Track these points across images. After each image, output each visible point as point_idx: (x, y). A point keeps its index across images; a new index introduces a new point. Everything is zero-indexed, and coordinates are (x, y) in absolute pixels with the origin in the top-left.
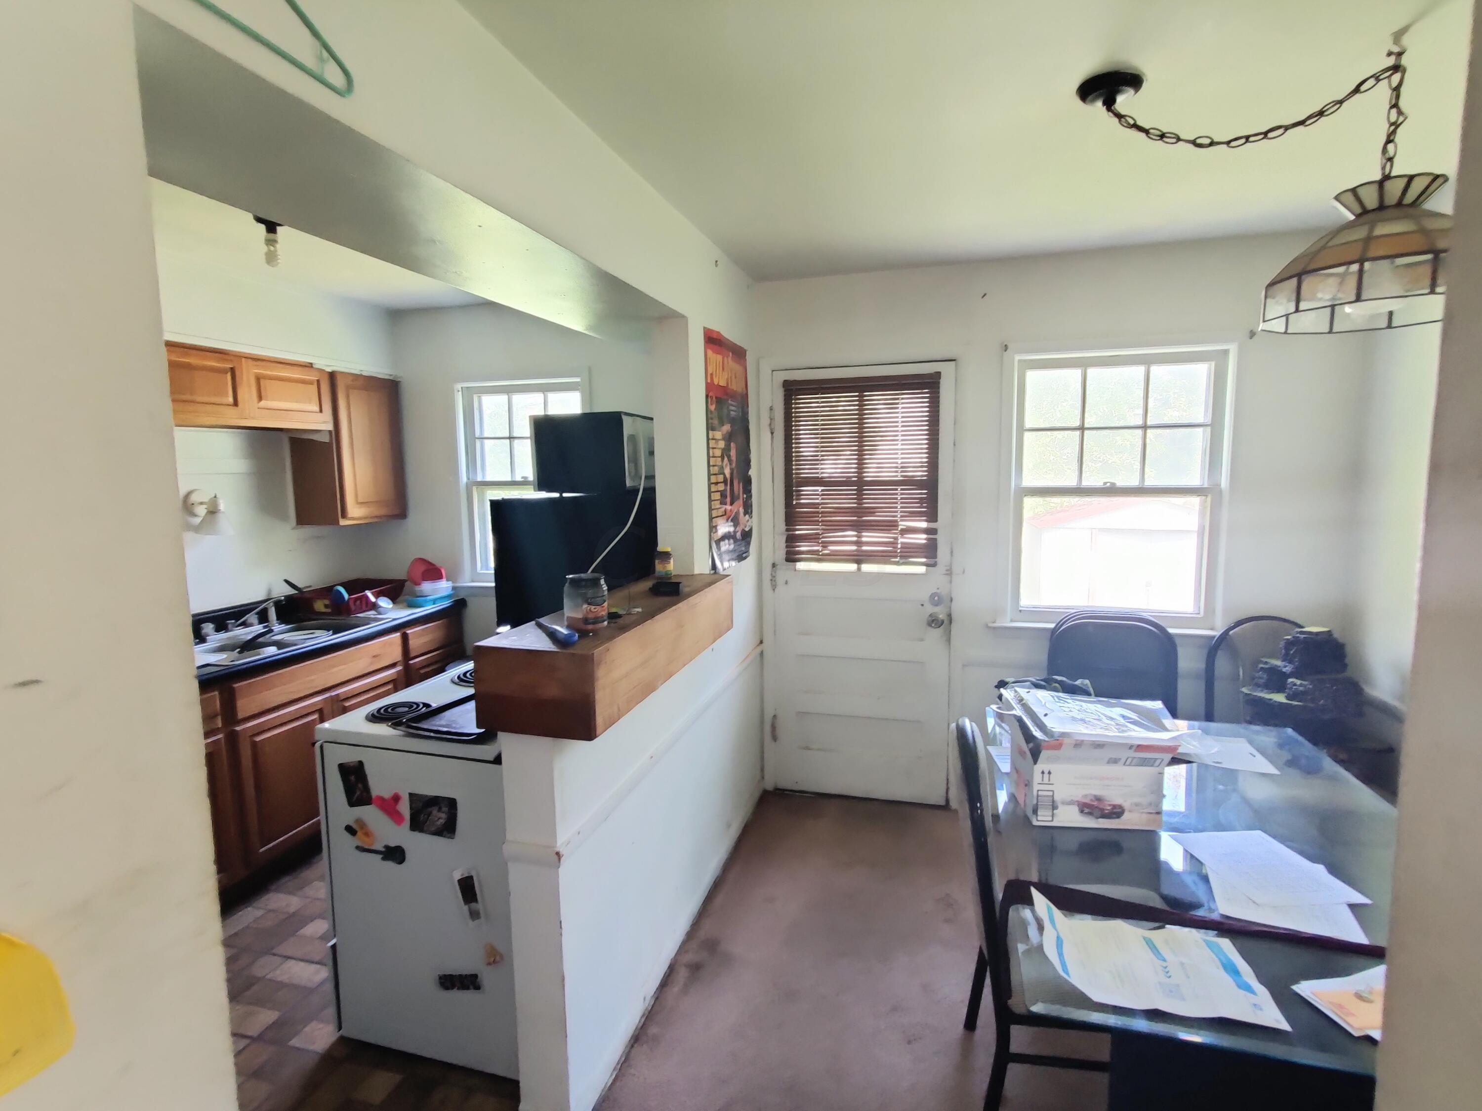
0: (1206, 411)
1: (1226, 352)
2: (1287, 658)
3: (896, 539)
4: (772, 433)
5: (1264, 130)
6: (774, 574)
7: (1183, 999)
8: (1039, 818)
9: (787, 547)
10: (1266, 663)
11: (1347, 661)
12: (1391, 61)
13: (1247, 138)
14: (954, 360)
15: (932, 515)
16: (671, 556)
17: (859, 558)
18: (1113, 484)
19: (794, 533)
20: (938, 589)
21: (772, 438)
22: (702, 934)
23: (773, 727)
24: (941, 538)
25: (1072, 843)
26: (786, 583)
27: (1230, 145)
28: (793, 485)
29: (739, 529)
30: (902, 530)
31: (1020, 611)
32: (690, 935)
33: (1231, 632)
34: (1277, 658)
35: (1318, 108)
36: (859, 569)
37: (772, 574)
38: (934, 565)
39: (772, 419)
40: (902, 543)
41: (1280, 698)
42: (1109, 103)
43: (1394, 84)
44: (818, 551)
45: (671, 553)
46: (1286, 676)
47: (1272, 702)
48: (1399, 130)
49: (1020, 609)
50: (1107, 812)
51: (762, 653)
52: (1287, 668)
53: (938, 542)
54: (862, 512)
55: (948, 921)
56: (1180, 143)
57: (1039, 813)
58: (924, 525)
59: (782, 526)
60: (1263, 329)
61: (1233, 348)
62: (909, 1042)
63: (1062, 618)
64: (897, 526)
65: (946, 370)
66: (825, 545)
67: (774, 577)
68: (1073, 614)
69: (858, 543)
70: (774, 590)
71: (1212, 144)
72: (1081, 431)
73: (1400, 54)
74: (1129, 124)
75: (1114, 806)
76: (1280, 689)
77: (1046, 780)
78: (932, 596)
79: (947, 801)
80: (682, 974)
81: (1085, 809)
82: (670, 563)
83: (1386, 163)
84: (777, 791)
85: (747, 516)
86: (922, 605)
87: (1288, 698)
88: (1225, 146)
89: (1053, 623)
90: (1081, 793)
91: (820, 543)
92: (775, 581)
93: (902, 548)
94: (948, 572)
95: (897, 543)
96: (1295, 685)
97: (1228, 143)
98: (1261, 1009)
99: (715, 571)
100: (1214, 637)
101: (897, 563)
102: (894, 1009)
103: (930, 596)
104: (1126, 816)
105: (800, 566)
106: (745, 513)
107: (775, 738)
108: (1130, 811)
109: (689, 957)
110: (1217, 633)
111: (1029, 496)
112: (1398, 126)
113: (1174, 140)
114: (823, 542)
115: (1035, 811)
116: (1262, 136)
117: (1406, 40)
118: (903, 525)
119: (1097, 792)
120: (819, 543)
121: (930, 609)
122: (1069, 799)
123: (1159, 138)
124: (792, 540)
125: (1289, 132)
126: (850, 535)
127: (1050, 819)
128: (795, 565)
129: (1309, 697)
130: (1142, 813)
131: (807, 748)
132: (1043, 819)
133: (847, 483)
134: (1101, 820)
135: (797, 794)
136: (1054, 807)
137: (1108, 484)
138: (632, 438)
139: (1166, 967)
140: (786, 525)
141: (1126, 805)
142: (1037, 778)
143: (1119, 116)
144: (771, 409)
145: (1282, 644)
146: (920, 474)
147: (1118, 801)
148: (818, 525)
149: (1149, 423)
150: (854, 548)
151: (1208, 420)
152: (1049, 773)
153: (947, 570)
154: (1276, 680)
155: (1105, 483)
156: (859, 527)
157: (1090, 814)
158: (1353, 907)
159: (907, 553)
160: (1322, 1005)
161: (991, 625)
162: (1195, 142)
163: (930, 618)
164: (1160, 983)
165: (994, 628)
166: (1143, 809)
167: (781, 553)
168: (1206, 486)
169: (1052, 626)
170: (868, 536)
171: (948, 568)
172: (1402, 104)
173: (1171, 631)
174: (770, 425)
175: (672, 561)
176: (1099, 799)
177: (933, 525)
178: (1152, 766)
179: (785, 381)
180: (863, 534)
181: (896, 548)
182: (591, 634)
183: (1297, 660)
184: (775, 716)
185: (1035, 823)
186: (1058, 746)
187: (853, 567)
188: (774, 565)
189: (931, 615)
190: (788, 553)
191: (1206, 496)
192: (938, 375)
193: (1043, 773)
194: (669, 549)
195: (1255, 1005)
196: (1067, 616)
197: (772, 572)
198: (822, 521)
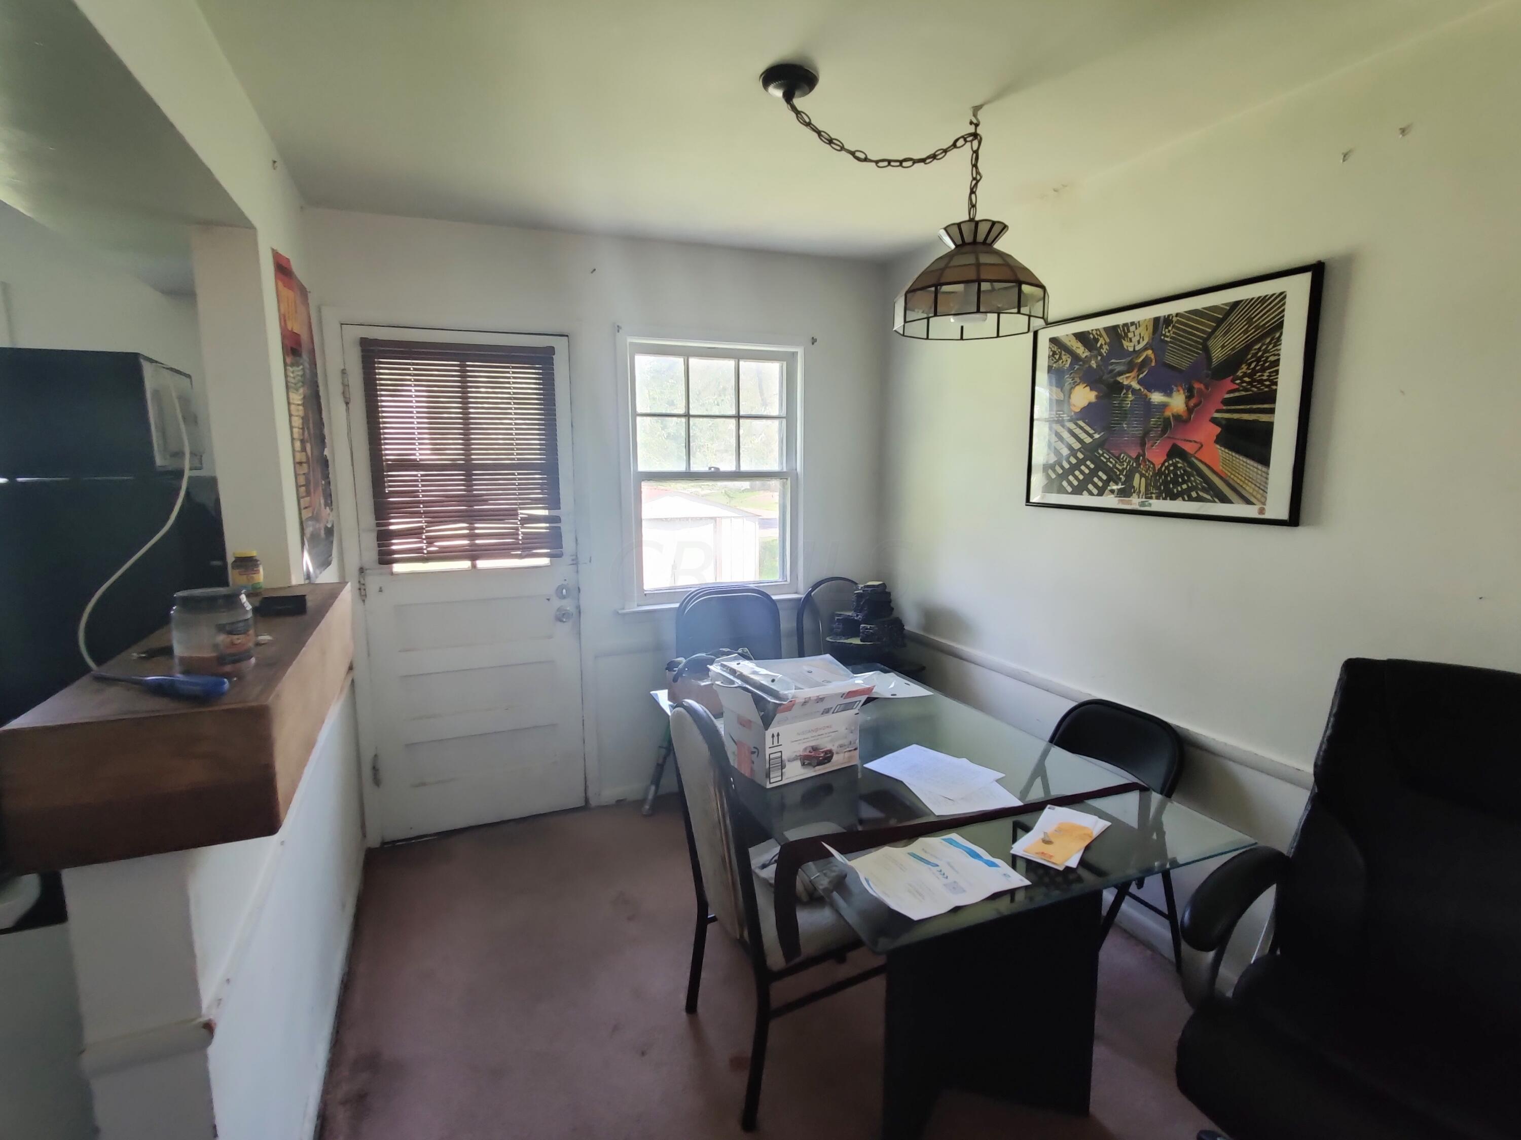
0: (781, 405)
1: (794, 354)
2: (858, 610)
3: (517, 529)
4: (347, 403)
5: (901, 158)
6: (362, 582)
7: (964, 891)
8: (772, 781)
9: (379, 545)
10: (840, 615)
11: (892, 605)
12: (971, 129)
13: (889, 162)
14: (567, 336)
15: (553, 502)
16: (259, 563)
17: (473, 554)
18: (717, 469)
19: (387, 528)
20: (565, 580)
21: (348, 410)
22: (351, 1053)
23: (375, 769)
24: (566, 528)
25: (794, 797)
26: (381, 590)
27: (878, 165)
28: (383, 470)
29: (322, 526)
30: (522, 519)
31: (646, 595)
32: (333, 1064)
33: (812, 594)
34: (850, 610)
35: (932, 152)
36: (474, 566)
37: (359, 582)
38: (560, 556)
39: (345, 386)
40: (523, 533)
41: (856, 641)
42: (788, 97)
43: (975, 148)
44: (421, 549)
45: (257, 558)
46: (858, 623)
47: (852, 645)
48: (979, 184)
49: (645, 592)
50: (821, 758)
51: (353, 681)
52: (859, 617)
53: (562, 531)
54: (474, 501)
55: (630, 919)
56: (843, 152)
57: (771, 776)
58: (544, 512)
59: (369, 519)
60: (898, 330)
61: (800, 351)
62: (643, 1054)
63: (684, 597)
64: (517, 515)
65: (559, 345)
66: (431, 541)
67: (364, 584)
68: (692, 593)
69: (472, 536)
70: (364, 601)
71: (866, 160)
72: (687, 418)
73: (977, 125)
74: (805, 122)
75: (826, 752)
76: (855, 634)
77: (776, 744)
78: (559, 589)
79: (587, 800)
80: (341, 1117)
81: (806, 761)
82: (258, 572)
83: (971, 208)
84: (386, 846)
85: (328, 508)
86: (548, 600)
87: (861, 641)
88: (874, 164)
89: (677, 603)
90: (800, 748)
91: (424, 539)
92: (365, 590)
93: (523, 538)
94: (574, 562)
95: (518, 534)
96: (867, 629)
97: (877, 162)
98: (1010, 876)
99: (310, 581)
100: (800, 599)
101: (520, 557)
102: (616, 1028)
103: (557, 589)
104: (835, 758)
105: (398, 568)
106: (326, 505)
107: (377, 781)
108: (837, 753)
109: (340, 1094)
110: (802, 596)
111: (646, 481)
112: (978, 182)
113: (838, 148)
114: (427, 538)
115: (768, 776)
116: (898, 164)
117: (981, 115)
118: (524, 513)
119: (813, 744)
120: (421, 538)
121: (557, 603)
122: (794, 755)
123: (828, 142)
124: (384, 536)
125: (916, 165)
126: (461, 527)
127: (780, 778)
128: (391, 568)
129: (876, 637)
130: (845, 752)
131: (423, 784)
132: (775, 780)
133: (453, 466)
134: (818, 768)
135: (413, 841)
136: (783, 766)
137: (713, 469)
138: (156, 393)
139: (941, 871)
140: (377, 520)
141: (834, 749)
142: (768, 742)
143: (798, 113)
144: (343, 372)
145: (854, 598)
146: (535, 457)
147: (829, 747)
148: (421, 518)
149: (742, 413)
150: (466, 542)
151: (784, 413)
152: (778, 735)
153: (573, 560)
154: (851, 627)
155: (710, 468)
156: (471, 517)
157: (809, 764)
158: (997, 781)
159: (527, 546)
160: (1035, 858)
161: (620, 612)
162: (855, 153)
163: (558, 613)
164: (945, 885)
165: (624, 614)
166: (846, 749)
167: (371, 554)
168: (785, 470)
169: (677, 605)
170: (482, 527)
171: (574, 557)
172: (979, 165)
173: (774, 597)
174: (343, 393)
175: (261, 569)
176: (815, 749)
177: (555, 513)
178: (852, 709)
179: (361, 338)
180: (476, 525)
181: (517, 539)
182: (235, 679)
183: (865, 609)
184: (376, 756)
185: (769, 786)
186: (789, 708)
187: (465, 564)
188: (362, 570)
189: (559, 610)
190: (381, 553)
191: (787, 479)
192: (551, 350)
193: (773, 736)
194: (254, 553)
195: (1005, 875)
196: (690, 595)
197: (359, 578)
198: (425, 512)
